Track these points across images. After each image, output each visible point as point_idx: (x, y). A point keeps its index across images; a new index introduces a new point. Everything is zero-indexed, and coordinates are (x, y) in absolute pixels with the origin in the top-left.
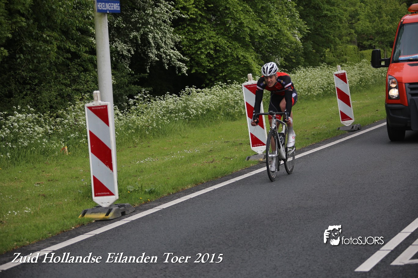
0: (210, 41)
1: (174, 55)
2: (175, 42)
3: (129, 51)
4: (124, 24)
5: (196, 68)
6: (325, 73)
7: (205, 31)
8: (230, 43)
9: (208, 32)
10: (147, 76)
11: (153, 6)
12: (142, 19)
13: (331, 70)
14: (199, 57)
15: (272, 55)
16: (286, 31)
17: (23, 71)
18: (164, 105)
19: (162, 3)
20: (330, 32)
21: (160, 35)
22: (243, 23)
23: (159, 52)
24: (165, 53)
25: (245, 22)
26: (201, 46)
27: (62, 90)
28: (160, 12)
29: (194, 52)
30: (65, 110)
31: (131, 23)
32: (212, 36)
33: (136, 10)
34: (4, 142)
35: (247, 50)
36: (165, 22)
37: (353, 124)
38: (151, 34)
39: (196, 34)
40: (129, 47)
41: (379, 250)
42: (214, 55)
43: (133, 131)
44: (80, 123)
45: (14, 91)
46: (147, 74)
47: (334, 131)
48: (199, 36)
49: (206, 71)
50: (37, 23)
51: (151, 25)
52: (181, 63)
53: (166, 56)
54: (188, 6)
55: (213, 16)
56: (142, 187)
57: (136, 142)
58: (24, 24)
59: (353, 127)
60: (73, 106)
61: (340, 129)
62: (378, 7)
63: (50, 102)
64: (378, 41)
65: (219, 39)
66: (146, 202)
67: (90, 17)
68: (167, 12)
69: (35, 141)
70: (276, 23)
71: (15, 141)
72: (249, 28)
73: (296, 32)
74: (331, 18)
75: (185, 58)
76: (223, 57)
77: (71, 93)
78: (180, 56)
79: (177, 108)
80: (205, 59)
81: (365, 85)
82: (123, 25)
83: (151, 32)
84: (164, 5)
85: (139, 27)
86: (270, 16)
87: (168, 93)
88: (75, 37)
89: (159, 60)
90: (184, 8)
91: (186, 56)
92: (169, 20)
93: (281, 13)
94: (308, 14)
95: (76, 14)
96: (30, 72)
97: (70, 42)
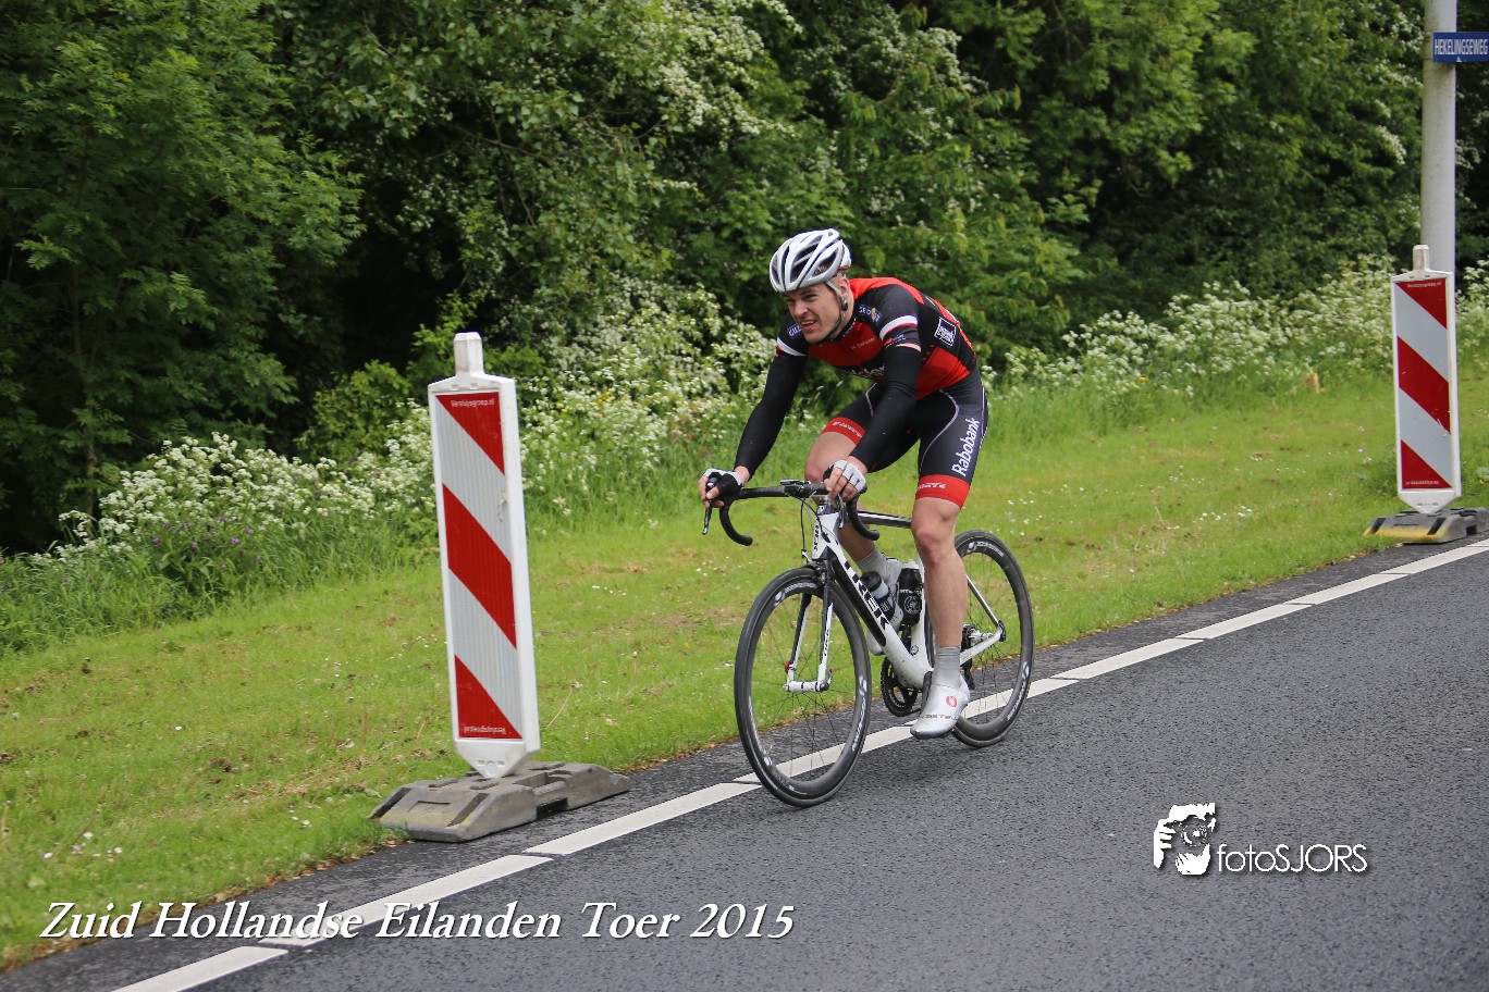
17: (1220, 206)
27: (1302, 247)
30: (1314, 291)
34: (1179, 361)
43: (1475, 341)
44: (1351, 321)
45: (1197, 250)
50: (1258, 97)
58: (1231, 99)
60: (1334, 282)
63: (1276, 274)
67: (1381, 80)
69: (1247, 362)
71: (1204, 358)
77: (1325, 255)
88: (1342, 125)
95: (1349, 74)
96: (1236, 209)
97: (1330, 137)
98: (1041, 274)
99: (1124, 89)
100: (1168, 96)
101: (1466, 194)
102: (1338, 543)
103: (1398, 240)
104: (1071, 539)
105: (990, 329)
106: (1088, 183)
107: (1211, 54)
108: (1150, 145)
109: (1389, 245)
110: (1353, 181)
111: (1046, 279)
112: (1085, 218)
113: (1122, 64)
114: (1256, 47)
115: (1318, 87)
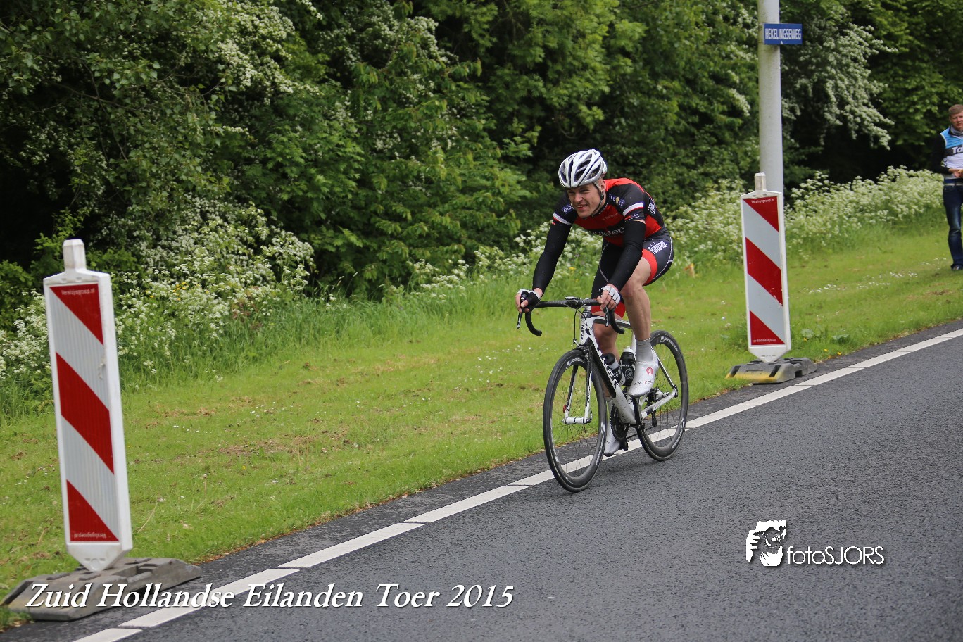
0: (933, 90)
1: (868, 115)
2: (871, 95)
3: (792, 110)
5: (906, 137)
7: (925, 74)
9: (930, 75)
10: (821, 151)
11: (836, 33)
12: (816, 57)
14: (912, 117)
17: (624, 145)
18: (851, 199)
19: (853, 29)
21: (847, 83)
23: (842, 111)
24: (852, 112)
27: (681, 174)
28: (848, 43)
29: (903, 109)
30: (690, 205)
31: (797, 63)
32: (936, 83)
33: (808, 41)
36: (855, 60)
38: (830, 81)
39: (908, 79)
43: (799, 240)
44: (715, 227)
46: (821, 148)
48: (913, 82)
49: (922, 141)
50: (648, 67)
51: (833, 67)
52: (879, 129)
53: (855, 117)
54: (896, 33)
55: (938, 49)
56: (826, 331)
57: (804, 259)
58: (629, 70)
60: (703, 199)
63: (663, 193)
65: (949, 87)
66: (835, 357)
67: (732, 56)
68: (860, 44)
75: (887, 121)
77: (697, 180)
78: (879, 117)
79: (873, 204)
80: (922, 120)
83: (832, 77)
84: (856, 31)
85: (811, 70)
87: (858, 177)
88: (706, 88)
89: (841, 124)
90: (890, 38)
91: (889, 117)
92: (862, 58)
95: (710, 52)
96: (635, 147)
97: (698, 96)
98: (499, 193)
99: (555, 61)
100: (585, 67)
101: (792, 137)
102: (708, 384)
103: (747, 169)
104: (523, 384)
105: (464, 234)
106: (531, 128)
107: (615, 37)
108: (574, 101)
109: (740, 172)
110: (714, 128)
111: (503, 198)
112: (530, 153)
113: (553, 44)
114: (646, 32)
115: (689, 61)
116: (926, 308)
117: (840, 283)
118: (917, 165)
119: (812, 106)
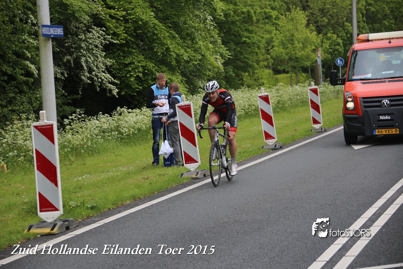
0: (139, 64)
1: (105, 78)
2: (106, 66)
3: (62, 74)
4: (58, 48)
5: (126, 90)
6: (246, 95)
7: (134, 55)
8: (158, 67)
9: (137, 56)
10: (80, 97)
11: (85, 31)
12: (75, 44)
13: (251, 92)
14: (129, 79)
15: (196, 79)
16: (209, 56)
18: (97, 125)
19: (94, 29)
20: (249, 58)
21: (92, 59)
22: (170, 48)
23: (91, 75)
24: (96, 76)
25: (171, 48)
26: (130, 69)
28: (92, 37)
29: (124, 75)
30: (3, 129)
31: (64, 47)
32: (141, 60)
33: (69, 35)
35: (173, 73)
36: (96, 46)
37: (276, 142)
38: (83, 58)
39: (126, 58)
40: (62, 70)
41: (315, 261)
42: (142, 78)
43: (69, 149)
44: (19, 142)
46: (80, 96)
47: (259, 149)
48: (128, 60)
49: (135, 93)
51: (84, 50)
52: (112, 86)
53: (98, 79)
54: (118, 32)
55: (141, 42)
56: (84, 202)
57: (72, 160)
59: (276, 146)
60: (11, 125)
61: (264, 147)
62: (291, 35)
64: (291, 66)
65: (148, 63)
66: (88, 217)
67: (26, 42)
68: (99, 37)
70: (200, 48)
72: (175, 52)
73: (218, 57)
74: (250, 45)
75: (116, 81)
76: (151, 79)
77: (8, 114)
78: (111, 79)
79: (110, 128)
80: (134, 81)
81: (282, 107)
82: (56, 50)
83: (84, 56)
84: (96, 30)
85: (72, 51)
86: (195, 42)
87: (101, 113)
88: (11, 60)
89: (91, 82)
90: (115, 34)
91: (117, 79)
92: (100, 45)
93: (205, 39)
94: (228, 40)
95: (12, 39)
97: (6, 64)
101: (63, 89)
102: (14, 237)
103: (37, 108)
109: (34, 110)
110: (17, 83)
116: (138, 187)
117: (92, 174)
118: (133, 106)
119: (74, 72)
